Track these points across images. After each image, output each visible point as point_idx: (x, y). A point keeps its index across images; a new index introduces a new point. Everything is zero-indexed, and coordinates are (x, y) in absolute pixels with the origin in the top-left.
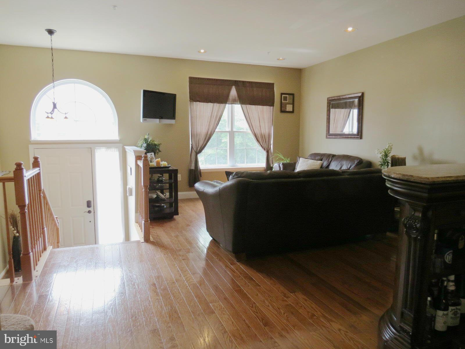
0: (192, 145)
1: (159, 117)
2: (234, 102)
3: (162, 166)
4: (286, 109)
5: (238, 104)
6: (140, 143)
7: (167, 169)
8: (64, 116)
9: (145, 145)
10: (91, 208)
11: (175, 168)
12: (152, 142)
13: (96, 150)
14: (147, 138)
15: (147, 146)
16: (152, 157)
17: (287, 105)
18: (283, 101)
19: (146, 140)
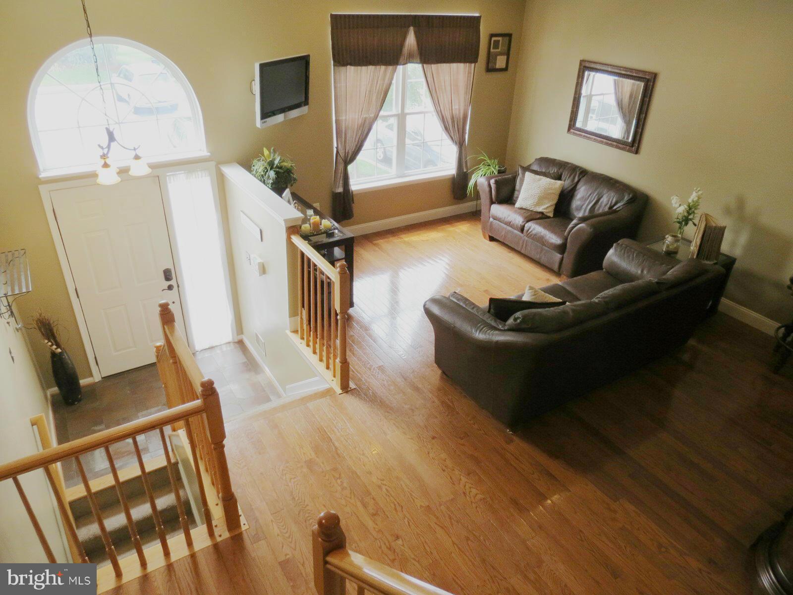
0: (337, 148)
2: (410, 58)
3: (323, 229)
4: (496, 64)
5: (417, 63)
8: (133, 154)
10: (172, 281)
13: (167, 177)
15: (275, 176)
17: (498, 57)
18: (492, 50)
19: (271, 164)
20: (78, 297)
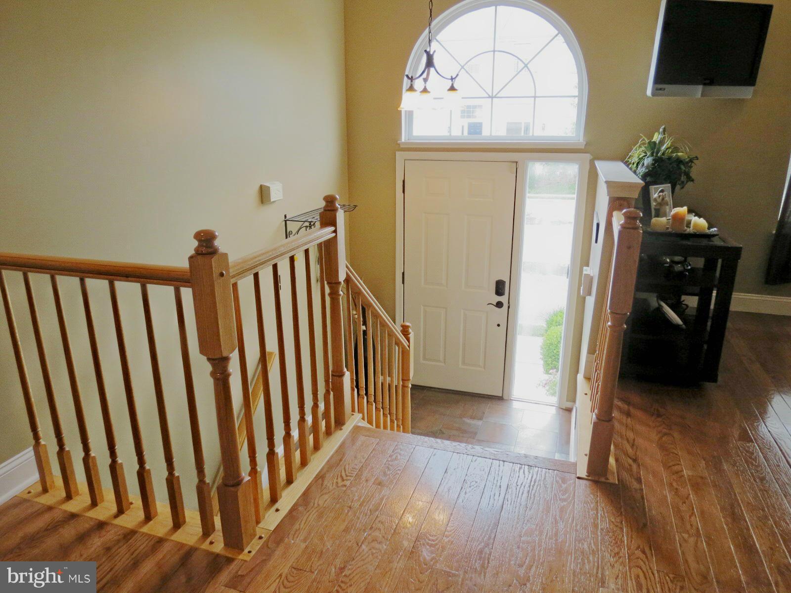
1: (705, 79)
3: (690, 230)
6: (636, 155)
7: (704, 242)
9: (648, 161)
10: (503, 297)
11: (733, 243)
12: (672, 152)
14: (657, 142)
15: (653, 164)
16: (663, 199)
19: (654, 147)
20: (403, 283)
